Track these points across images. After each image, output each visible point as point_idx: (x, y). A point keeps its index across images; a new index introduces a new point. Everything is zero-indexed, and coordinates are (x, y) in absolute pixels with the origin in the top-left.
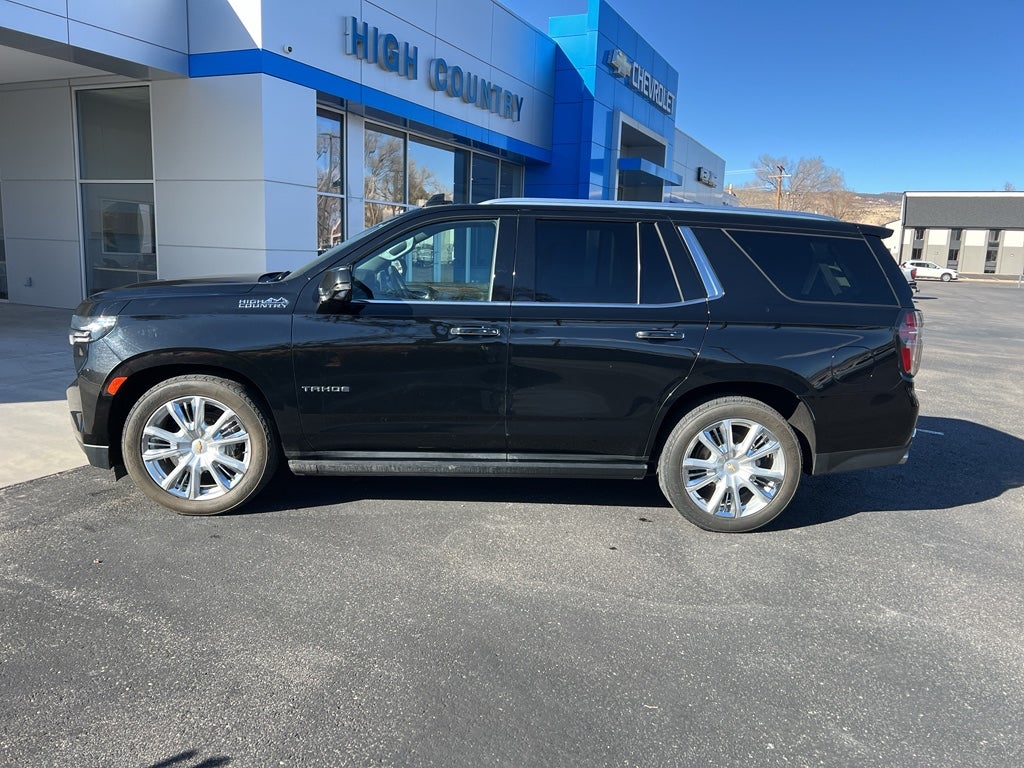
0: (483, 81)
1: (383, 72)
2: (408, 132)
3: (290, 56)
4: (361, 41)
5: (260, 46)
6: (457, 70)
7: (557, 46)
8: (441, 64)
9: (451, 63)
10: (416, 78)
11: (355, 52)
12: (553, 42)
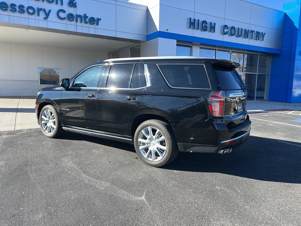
0: (245, 30)
1: (202, 32)
2: (217, 49)
3: (168, 31)
4: (192, 24)
5: (158, 31)
6: (233, 28)
7: (285, 13)
8: (226, 27)
9: (230, 26)
10: (215, 32)
11: (190, 27)
12: (283, 12)
